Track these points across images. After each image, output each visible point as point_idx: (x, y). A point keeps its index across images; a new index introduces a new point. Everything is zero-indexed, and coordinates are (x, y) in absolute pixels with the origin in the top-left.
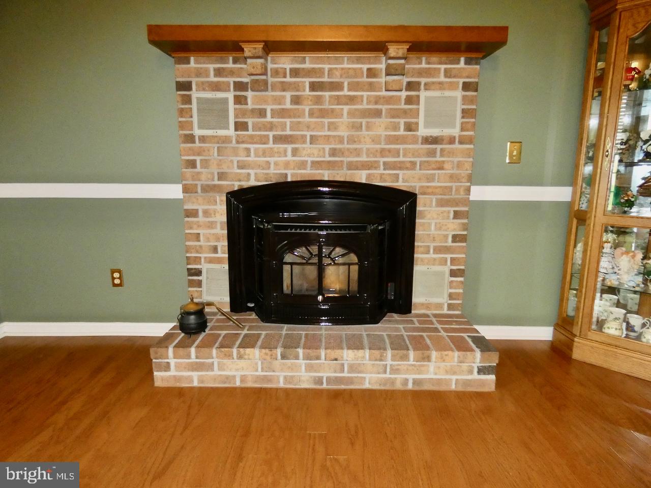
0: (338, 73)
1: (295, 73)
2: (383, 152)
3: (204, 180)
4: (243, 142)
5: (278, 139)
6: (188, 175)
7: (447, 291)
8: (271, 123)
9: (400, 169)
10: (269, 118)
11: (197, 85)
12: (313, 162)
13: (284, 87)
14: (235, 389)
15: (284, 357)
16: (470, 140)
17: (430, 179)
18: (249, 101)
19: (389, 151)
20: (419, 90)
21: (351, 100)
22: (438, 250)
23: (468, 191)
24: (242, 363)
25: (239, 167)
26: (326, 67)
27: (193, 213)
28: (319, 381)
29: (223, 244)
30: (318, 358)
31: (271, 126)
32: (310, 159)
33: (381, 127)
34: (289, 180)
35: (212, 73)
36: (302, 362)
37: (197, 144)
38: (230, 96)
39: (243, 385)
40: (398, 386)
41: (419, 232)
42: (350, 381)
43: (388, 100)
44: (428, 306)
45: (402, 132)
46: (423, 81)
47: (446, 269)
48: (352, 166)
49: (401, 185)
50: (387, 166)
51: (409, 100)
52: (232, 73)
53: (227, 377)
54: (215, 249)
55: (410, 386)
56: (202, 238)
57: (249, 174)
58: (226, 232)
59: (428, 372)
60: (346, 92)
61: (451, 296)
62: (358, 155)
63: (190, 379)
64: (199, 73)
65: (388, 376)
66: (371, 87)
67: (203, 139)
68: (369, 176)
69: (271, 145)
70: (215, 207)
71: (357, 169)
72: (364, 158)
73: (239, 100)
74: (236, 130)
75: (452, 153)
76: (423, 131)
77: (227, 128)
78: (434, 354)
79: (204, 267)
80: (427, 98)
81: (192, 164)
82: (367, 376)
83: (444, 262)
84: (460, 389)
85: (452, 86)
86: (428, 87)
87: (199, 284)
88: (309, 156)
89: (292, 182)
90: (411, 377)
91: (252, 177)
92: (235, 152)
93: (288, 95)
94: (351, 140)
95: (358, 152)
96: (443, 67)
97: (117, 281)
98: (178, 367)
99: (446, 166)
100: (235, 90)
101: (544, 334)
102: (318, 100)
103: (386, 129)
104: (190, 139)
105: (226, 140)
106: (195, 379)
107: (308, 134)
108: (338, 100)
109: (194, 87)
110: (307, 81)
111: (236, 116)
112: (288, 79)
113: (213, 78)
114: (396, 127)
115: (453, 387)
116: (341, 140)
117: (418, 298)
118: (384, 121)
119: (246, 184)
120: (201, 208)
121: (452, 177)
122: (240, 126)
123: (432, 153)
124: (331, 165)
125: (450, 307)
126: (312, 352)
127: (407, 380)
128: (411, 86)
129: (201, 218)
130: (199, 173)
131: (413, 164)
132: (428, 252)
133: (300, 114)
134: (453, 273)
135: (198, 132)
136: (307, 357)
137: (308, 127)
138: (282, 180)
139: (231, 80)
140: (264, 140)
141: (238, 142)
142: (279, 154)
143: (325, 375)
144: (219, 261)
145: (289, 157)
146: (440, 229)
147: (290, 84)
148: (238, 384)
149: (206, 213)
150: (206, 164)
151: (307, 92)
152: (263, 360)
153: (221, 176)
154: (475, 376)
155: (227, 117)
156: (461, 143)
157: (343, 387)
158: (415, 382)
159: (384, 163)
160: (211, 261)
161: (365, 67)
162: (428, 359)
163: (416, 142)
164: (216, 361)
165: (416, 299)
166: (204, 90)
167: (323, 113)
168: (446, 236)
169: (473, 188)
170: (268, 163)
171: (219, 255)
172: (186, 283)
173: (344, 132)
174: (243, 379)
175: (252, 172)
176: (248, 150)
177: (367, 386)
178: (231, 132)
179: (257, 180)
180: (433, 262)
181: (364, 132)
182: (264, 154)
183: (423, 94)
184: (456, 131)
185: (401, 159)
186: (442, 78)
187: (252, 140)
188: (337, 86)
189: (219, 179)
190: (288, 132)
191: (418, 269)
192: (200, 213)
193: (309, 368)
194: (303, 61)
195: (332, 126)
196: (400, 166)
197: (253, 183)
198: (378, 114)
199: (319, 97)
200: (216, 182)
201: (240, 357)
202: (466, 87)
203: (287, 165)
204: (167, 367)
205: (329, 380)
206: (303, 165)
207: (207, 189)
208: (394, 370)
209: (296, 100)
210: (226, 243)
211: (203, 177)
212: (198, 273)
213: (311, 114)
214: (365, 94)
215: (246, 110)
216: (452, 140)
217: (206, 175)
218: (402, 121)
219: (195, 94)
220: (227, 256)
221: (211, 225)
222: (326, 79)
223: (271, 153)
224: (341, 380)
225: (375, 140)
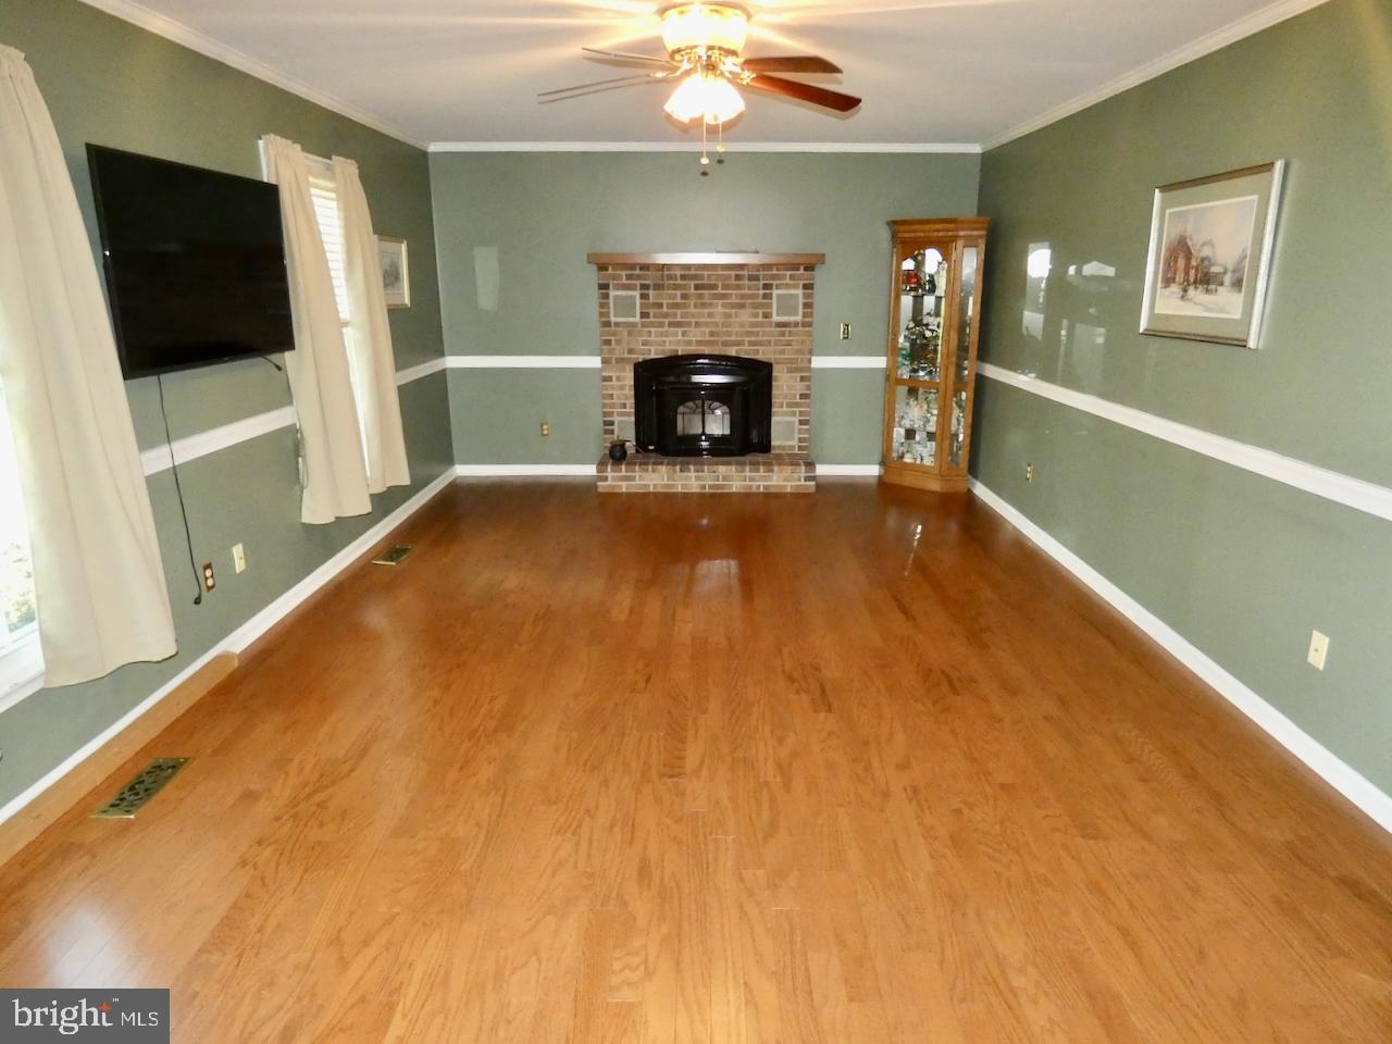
0: (714, 277)
2: (748, 334)
3: (618, 354)
4: (646, 327)
5: (671, 324)
6: (605, 351)
7: (797, 436)
8: (667, 313)
10: (665, 309)
11: (613, 285)
12: (697, 341)
13: (676, 287)
14: (650, 493)
15: (681, 471)
17: (782, 352)
18: (651, 297)
19: (752, 333)
20: (771, 289)
21: (723, 296)
22: (790, 405)
23: (810, 361)
24: (654, 476)
25: (644, 345)
27: (609, 379)
28: (703, 487)
29: (631, 402)
30: (703, 471)
31: (666, 315)
32: (694, 339)
33: (745, 316)
34: (680, 353)
35: (624, 278)
36: (692, 474)
37: (613, 328)
38: (637, 294)
39: (656, 490)
40: (754, 490)
41: (775, 392)
42: (722, 487)
43: (751, 296)
44: (783, 448)
45: (760, 319)
46: (774, 283)
47: (796, 420)
48: (725, 344)
49: (760, 357)
50: (751, 344)
51: (765, 296)
53: (645, 485)
54: (624, 406)
55: (762, 490)
56: (615, 397)
57: (650, 350)
58: (633, 392)
59: (771, 481)
60: (720, 291)
61: (800, 440)
62: (729, 336)
63: (620, 487)
64: (615, 278)
65: (747, 483)
66: (738, 287)
67: (617, 324)
68: (737, 351)
69: (666, 328)
70: (625, 374)
71: (729, 345)
72: (733, 338)
73: (644, 297)
74: (642, 317)
75: (796, 334)
76: (776, 318)
77: (635, 317)
78: (776, 468)
79: (616, 419)
80: (778, 295)
81: (608, 342)
82: (734, 483)
83: (794, 414)
84: (793, 491)
85: (795, 287)
86: (778, 287)
88: (695, 336)
89: (682, 356)
90: (762, 484)
91: (653, 352)
92: (640, 333)
93: (679, 293)
94: (725, 325)
95: (729, 334)
96: (788, 273)
97: (545, 432)
98: (614, 479)
99: (793, 343)
100: (641, 289)
101: (872, 471)
102: (700, 296)
103: (749, 317)
104: (608, 324)
105: (634, 325)
106: (624, 487)
107: (693, 320)
108: (716, 297)
109: (611, 286)
110: (692, 283)
111: (641, 308)
112: (679, 282)
113: (624, 281)
114: (757, 316)
115: (789, 490)
116: (717, 324)
117: (776, 441)
118: (747, 311)
119: (648, 357)
120: (614, 375)
121: (798, 352)
122: (644, 315)
123: (783, 334)
124: (710, 343)
125: (800, 448)
126: (699, 467)
127: (759, 486)
128: (766, 286)
129: (615, 383)
130: (614, 349)
131: (770, 342)
132: (782, 407)
133: (687, 307)
134: (802, 422)
135: (613, 319)
136: (696, 471)
137: (693, 316)
138: (674, 354)
139: (638, 283)
140: (661, 325)
141: (642, 327)
142: (672, 335)
143: (707, 483)
144: (627, 414)
145: (680, 337)
146: (790, 389)
147: (680, 285)
148: (651, 489)
149: (618, 378)
150: (618, 342)
151: (693, 291)
152: (668, 473)
153: (631, 351)
154: (803, 482)
155: (635, 308)
156: (803, 326)
157: (719, 491)
158: (765, 487)
159: (749, 342)
160: (621, 414)
162: (772, 471)
163: (771, 326)
164: (637, 474)
165: (774, 442)
166: (618, 289)
167: (704, 305)
168: (795, 396)
169: (813, 358)
170: (664, 342)
171: (627, 410)
172: (602, 432)
173: (718, 319)
174: (655, 486)
175: (653, 348)
176: (650, 332)
177: (734, 490)
178: (637, 319)
179: (656, 354)
180: (786, 414)
181: (733, 320)
182: (662, 335)
183: (775, 292)
184: (799, 318)
185: (761, 338)
186: (788, 281)
187: (652, 325)
188: (714, 287)
189: (629, 354)
190: (679, 320)
191: (775, 419)
192: (614, 379)
193: (697, 478)
195: (710, 315)
196: (759, 344)
197: (653, 356)
198: (742, 306)
200: (626, 356)
201: (654, 471)
202: (806, 287)
203: (678, 343)
204: (608, 479)
205: (710, 487)
206: (689, 343)
207: (620, 361)
208: (751, 479)
209: (684, 296)
210: (633, 401)
211: (617, 352)
212: (612, 423)
213: (695, 306)
214: (734, 292)
215: (649, 304)
216: (796, 324)
217: (620, 351)
218: (760, 311)
219: (612, 293)
220: (633, 410)
221: (622, 387)
222: (706, 282)
223: (666, 334)
224: (718, 487)
225: (742, 325)
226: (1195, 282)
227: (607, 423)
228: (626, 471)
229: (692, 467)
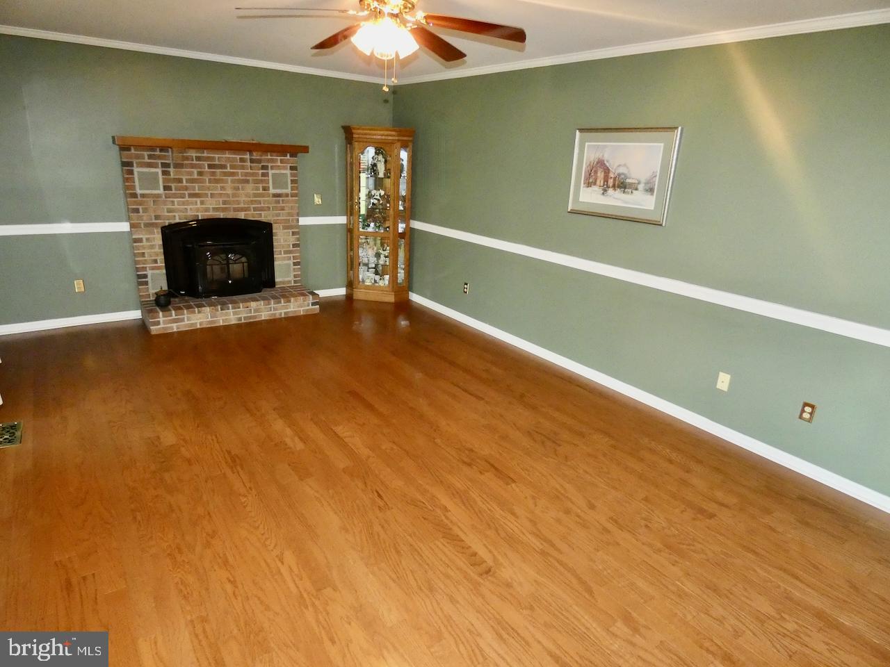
0: (223, 160)
1: (198, 159)
2: (252, 202)
3: (146, 219)
4: (169, 198)
5: (191, 195)
6: (133, 218)
7: (293, 274)
8: (186, 186)
9: (262, 210)
10: (184, 184)
11: (136, 163)
12: (213, 208)
13: (193, 166)
14: (197, 329)
15: (222, 310)
16: (295, 195)
17: (278, 215)
18: (172, 174)
19: (255, 201)
20: (268, 169)
21: (232, 174)
22: (286, 252)
23: (298, 220)
24: (200, 316)
25: (168, 212)
26: (217, 156)
27: (140, 240)
28: (240, 319)
29: (161, 258)
30: (239, 308)
31: (186, 188)
32: (211, 207)
33: (249, 188)
34: (200, 218)
35: (146, 157)
36: (231, 311)
37: (139, 199)
38: (159, 171)
39: (202, 327)
40: (278, 316)
41: (275, 244)
42: (255, 317)
43: (253, 175)
44: (283, 283)
45: (261, 191)
46: (270, 165)
47: (291, 262)
48: (236, 210)
49: (263, 219)
50: (255, 209)
51: (263, 175)
52: (159, 157)
53: (192, 324)
54: (156, 261)
55: (283, 316)
56: (146, 255)
57: (175, 216)
58: (162, 250)
59: (289, 308)
60: (229, 170)
61: (295, 276)
63: (172, 328)
64: (138, 157)
65: (272, 312)
66: (243, 167)
67: (143, 196)
68: (245, 215)
69: (187, 198)
70: (152, 236)
71: (238, 211)
72: (242, 205)
73: (164, 173)
74: (164, 190)
75: (288, 202)
76: (272, 191)
77: (159, 189)
78: (292, 299)
79: (149, 273)
80: (273, 174)
81: (137, 211)
82: (263, 314)
83: (289, 259)
84: (305, 314)
85: (285, 168)
86: (272, 168)
87: (146, 283)
88: (211, 204)
89: (202, 220)
90: (283, 311)
91: (177, 217)
92: (165, 203)
93: (195, 171)
94: (234, 195)
95: (238, 203)
96: (279, 158)
98: (165, 322)
99: (285, 208)
100: (162, 167)
101: (341, 292)
102: (213, 174)
103: (253, 190)
104: (135, 195)
105: (158, 196)
106: (174, 328)
107: (209, 192)
108: (226, 174)
109: (135, 165)
110: (206, 164)
111: (164, 183)
112: (195, 162)
113: (147, 160)
114: (257, 189)
115: (302, 313)
116: (228, 195)
117: (278, 278)
118: (251, 185)
119: (173, 222)
120: (144, 237)
121: (289, 214)
122: (166, 188)
123: (278, 202)
124: (224, 210)
125: (295, 282)
126: (236, 305)
127: (281, 313)
128: (264, 167)
129: (145, 243)
130: (141, 216)
131: (269, 208)
132: (281, 254)
133: (203, 181)
134: (295, 264)
135: (139, 191)
136: (233, 308)
137: (209, 189)
138: (195, 219)
139: (160, 161)
140: (183, 196)
141: (166, 197)
142: (192, 203)
143: (242, 316)
144: (158, 268)
145: (199, 205)
146: (286, 241)
147: (196, 164)
148: (198, 326)
149: (148, 240)
150: (145, 210)
151: (207, 169)
152: (211, 312)
153: (157, 217)
154: (311, 307)
155: (158, 182)
156: (292, 196)
157: (252, 320)
158: (285, 313)
159: (254, 208)
160: (153, 268)
161: (238, 157)
162: (290, 301)
163: (269, 196)
164: (185, 316)
165: (277, 280)
166: (141, 167)
167: (217, 181)
168: (289, 245)
169: (300, 219)
170: (186, 209)
171: (159, 264)
173: (229, 192)
174: (201, 324)
175: (176, 214)
176: (173, 202)
177: (263, 318)
178: (161, 191)
179: (180, 219)
180: (284, 259)
181: (241, 192)
182: (184, 203)
183: (271, 172)
184: (289, 191)
185: (262, 205)
186: (279, 164)
187: (175, 196)
188: (224, 167)
189: (156, 219)
190: (197, 192)
191: (276, 263)
192: (144, 240)
193: (235, 313)
194: (203, 153)
195: (223, 188)
196: (262, 209)
197: (177, 220)
198: (247, 182)
199: (214, 173)
200: (154, 221)
201: (199, 312)
202: (292, 168)
203: (198, 210)
204: (158, 323)
205: (245, 318)
206: (207, 210)
207: (148, 225)
208: (275, 309)
209: (200, 174)
210: (163, 257)
211: (145, 218)
212: (145, 276)
213: (210, 181)
214: (239, 171)
215: (170, 179)
216: (287, 195)
217: (146, 218)
218: (261, 185)
219: (136, 170)
220: (164, 265)
221: (152, 247)
222: (217, 163)
223: (187, 203)
224: (250, 317)
225: (247, 195)
226: (614, 186)
227: (139, 277)
228: (176, 316)
229: (230, 306)
